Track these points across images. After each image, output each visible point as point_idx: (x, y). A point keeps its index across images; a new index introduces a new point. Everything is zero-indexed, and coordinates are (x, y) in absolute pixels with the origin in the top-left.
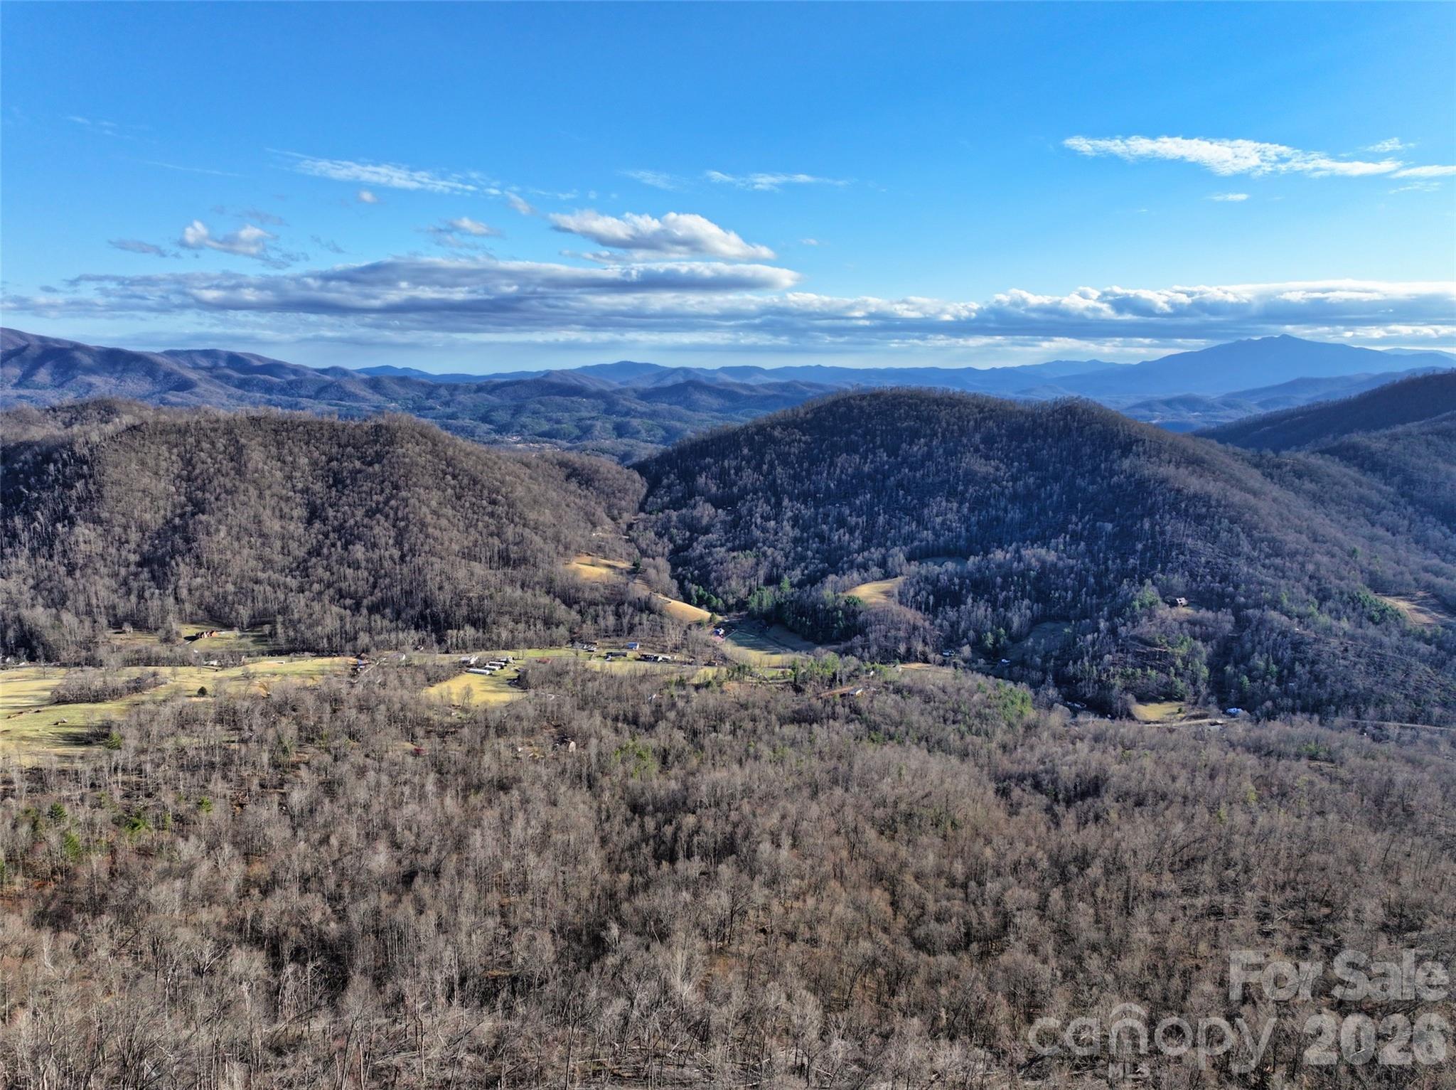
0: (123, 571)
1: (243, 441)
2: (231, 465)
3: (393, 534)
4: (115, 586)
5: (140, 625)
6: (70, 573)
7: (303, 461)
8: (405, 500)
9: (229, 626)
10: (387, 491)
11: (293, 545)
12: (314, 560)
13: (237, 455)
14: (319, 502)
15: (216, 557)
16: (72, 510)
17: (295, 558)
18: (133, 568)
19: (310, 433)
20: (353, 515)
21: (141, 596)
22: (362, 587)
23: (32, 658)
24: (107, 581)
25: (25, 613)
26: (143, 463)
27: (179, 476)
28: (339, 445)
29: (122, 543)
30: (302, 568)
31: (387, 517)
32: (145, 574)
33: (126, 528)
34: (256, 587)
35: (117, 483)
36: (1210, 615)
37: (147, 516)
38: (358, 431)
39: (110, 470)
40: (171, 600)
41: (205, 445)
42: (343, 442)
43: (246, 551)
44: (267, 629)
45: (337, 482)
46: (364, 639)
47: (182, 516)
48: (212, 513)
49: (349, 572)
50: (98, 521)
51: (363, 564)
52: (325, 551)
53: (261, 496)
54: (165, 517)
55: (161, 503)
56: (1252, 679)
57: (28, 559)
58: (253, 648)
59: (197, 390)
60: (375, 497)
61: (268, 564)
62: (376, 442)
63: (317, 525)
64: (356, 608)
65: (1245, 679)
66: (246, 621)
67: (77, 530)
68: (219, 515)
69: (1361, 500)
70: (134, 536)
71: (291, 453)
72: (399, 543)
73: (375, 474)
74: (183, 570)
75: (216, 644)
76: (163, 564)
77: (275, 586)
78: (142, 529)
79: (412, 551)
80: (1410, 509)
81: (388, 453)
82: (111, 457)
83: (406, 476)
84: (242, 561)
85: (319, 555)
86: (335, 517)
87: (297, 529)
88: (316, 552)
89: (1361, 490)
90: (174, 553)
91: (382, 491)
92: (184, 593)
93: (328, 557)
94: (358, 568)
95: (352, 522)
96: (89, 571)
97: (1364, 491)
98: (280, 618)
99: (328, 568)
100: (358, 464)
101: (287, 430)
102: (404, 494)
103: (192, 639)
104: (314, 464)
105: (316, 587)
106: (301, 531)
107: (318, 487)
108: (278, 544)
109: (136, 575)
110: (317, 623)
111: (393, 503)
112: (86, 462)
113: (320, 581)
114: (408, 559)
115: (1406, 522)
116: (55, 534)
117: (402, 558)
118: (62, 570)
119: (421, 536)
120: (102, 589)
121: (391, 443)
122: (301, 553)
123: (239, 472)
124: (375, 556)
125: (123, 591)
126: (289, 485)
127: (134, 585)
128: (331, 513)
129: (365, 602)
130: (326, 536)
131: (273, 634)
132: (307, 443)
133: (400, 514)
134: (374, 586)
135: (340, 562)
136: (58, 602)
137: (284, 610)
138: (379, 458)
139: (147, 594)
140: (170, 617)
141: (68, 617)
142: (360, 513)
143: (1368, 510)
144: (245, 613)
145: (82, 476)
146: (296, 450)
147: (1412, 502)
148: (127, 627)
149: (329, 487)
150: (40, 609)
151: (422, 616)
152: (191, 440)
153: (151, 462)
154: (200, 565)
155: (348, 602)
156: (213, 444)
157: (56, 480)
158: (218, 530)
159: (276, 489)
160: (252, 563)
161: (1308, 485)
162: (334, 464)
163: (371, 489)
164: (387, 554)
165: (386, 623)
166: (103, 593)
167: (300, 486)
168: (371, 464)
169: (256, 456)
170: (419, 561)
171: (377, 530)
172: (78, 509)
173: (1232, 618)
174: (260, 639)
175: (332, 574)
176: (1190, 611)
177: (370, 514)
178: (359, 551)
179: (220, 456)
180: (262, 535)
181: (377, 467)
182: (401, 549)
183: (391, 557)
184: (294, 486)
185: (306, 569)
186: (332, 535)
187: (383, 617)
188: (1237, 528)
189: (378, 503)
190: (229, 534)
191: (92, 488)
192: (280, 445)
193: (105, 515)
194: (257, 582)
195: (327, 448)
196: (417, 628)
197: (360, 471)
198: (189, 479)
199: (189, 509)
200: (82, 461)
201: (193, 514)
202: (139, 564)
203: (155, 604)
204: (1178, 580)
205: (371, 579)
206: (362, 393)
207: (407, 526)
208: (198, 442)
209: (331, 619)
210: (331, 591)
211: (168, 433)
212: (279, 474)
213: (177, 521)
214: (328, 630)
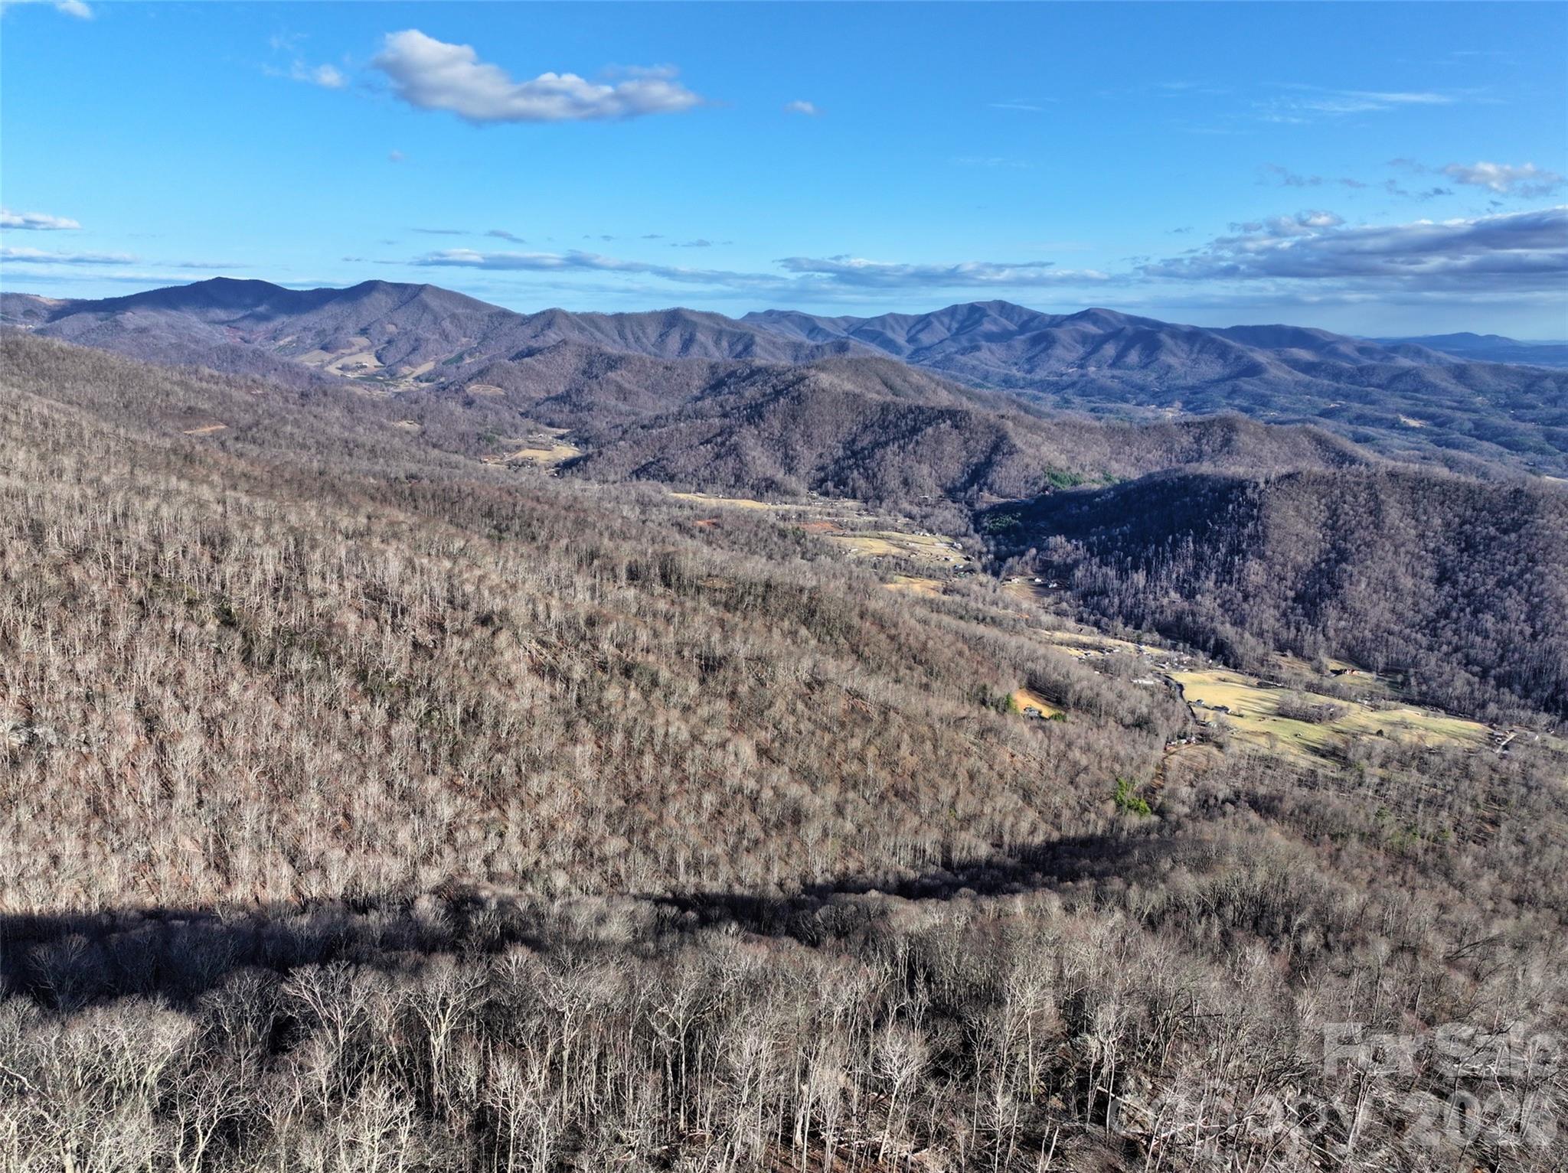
0: (1283, 604)
1: (1382, 497)
2: (1371, 519)
3: (1525, 609)
4: (1278, 616)
5: (1298, 653)
6: (1246, 598)
7: (1437, 521)
8: (1542, 575)
9: (1367, 668)
10: (1522, 563)
11: (1423, 604)
12: (1443, 622)
13: (1376, 511)
14: (1449, 564)
15: (1358, 605)
16: (1244, 546)
17: (1425, 616)
18: (1290, 603)
19: (1446, 493)
20: (1484, 584)
21: (1298, 630)
22: (1490, 657)
23: (1226, 664)
24: (1272, 611)
25: (1219, 627)
26: (1297, 509)
27: (1325, 525)
28: (1474, 509)
29: (1282, 579)
30: (1431, 627)
31: (1520, 589)
32: (1299, 611)
33: (1284, 565)
34: (1391, 638)
35: (1278, 526)
37: (1300, 559)
38: (1495, 495)
39: (1274, 515)
40: (1320, 637)
41: (1349, 498)
42: (1479, 505)
43: (1382, 604)
44: (1400, 678)
45: (1468, 545)
46: (1492, 709)
47: (1327, 561)
48: (1354, 564)
49: (1479, 639)
50: (1261, 556)
51: (1492, 635)
52: (1454, 614)
53: (1396, 553)
54: (1313, 561)
55: (1311, 547)
57: (1216, 583)
58: (1388, 692)
59: (1266, 376)
60: (1509, 568)
61: (1400, 617)
62: (1514, 509)
63: (1447, 588)
64: (1484, 676)
66: (1381, 666)
67: (1248, 564)
68: (1360, 567)
70: (1291, 575)
71: (1425, 512)
72: (1530, 619)
73: (1510, 544)
74: (1331, 613)
75: (1357, 681)
76: (1314, 605)
77: (1407, 639)
78: (1297, 569)
79: (1545, 629)
81: (1526, 522)
82: (1274, 502)
83: (1545, 549)
84: (1379, 612)
85: (1447, 617)
86: (1466, 583)
87: (1428, 588)
88: (1444, 613)
90: (1322, 595)
91: (1516, 563)
92: (1331, 633)
93: (1457, 621)
94: (1487, 637)
95: (1482, 590)
96: (1258, 600)
98: (1412, 671)
99: (1456, 632)
100: (1492, 530)
101: (1423, 489)
102: (1540, 568)
103: (1338, 673)
104: (1447, 524)
105: (1445, 648)
106: (1432, 592)
107: (1450, 549)
108: (1410, 601)
109: (1293, 609)
110: (1448, 684)
111: (1528, 576)
112: (1254, 505)
113: (1449, 643)
114: (1540, 637)
116: (1232, 563)
117: (1534, 636)
118: (1239, 595)
119: (1557, 617)
120: (1269, 617)
121: (1531, 512)
122: (1431, 612)
123: (1377, 527)
124: (1506, 630)
125: (1284, 621)
126: (1421, 544)
127: (1292, 618)
128: (1461, 577)
129: (1493, 672)
130: (1455, 600)
131: (1405, 683)
132: (1442, 503)
133: (1534, 589)
134: (1502, 658)
135: (1469, 629)
136: (1239, 622)
137: (1415, 663)
138: (1516, 526)
139: (1303, 628)
140: (1321, 652)
141: (1247, 635)
142: (1491, 582)
144: (1381, 661)
145: (1252, 517)
146: (1431, 509)
148: (1289, 653)
149: (1462, 551)
150: (1228, 625)
151: (1553, 698)
152: (1338, 492)
153: (1305, 510)
154: (1344, 609)
155: (1476, 669)
156: (1355, 497)
157: (1233, 517)
158: (1359, 581)
159: (1411, 547)
160: (1388, 615)
162: (1467, 527)
163: (1505, 558)
164: (1518, 628)
165: (1515, 698)
166: (1272, 621)
167: (1432, 545)
168: (1506, 532)
169: (1393, 514)
170: (1553, 641)
171: (1508, 603)
172: (1249, 545)
174: (1393, 685)
175: (1460, 638)
177: (1502, 584)
178: (1488, 620)
179: (1362, 510)
180: (1396, 590)
181: (1513, 536)
182: (1533, 627)
183: (1521, 632)
184: (1426, 545)
185: (1435, 629)
186: (1460, 600)
187: (1512, 692)
189: (1511, 574)
190: (1368, 584)
191: (1260, 528)
192: (1415, 502)
193: (1269, 553)
194: (1390, 633)
195: (1460, 510)
196: (1547, 710)
197: (1494, 538)
198: (1332, 529)
199: (1333, 556)
200: (1252, 504)
201: (1337, 562)
202: (1294, 600)
203: (1309, 639)
205: (1500, 651)
206: (1444, 384)
207: (1541, 602)
208: (1343, 494)
209: (1461, 682)
210: (1459, 655)
211: (1319, 484)
212: (1413, 532)
213: (1323, 565)
214: (1457, 692)
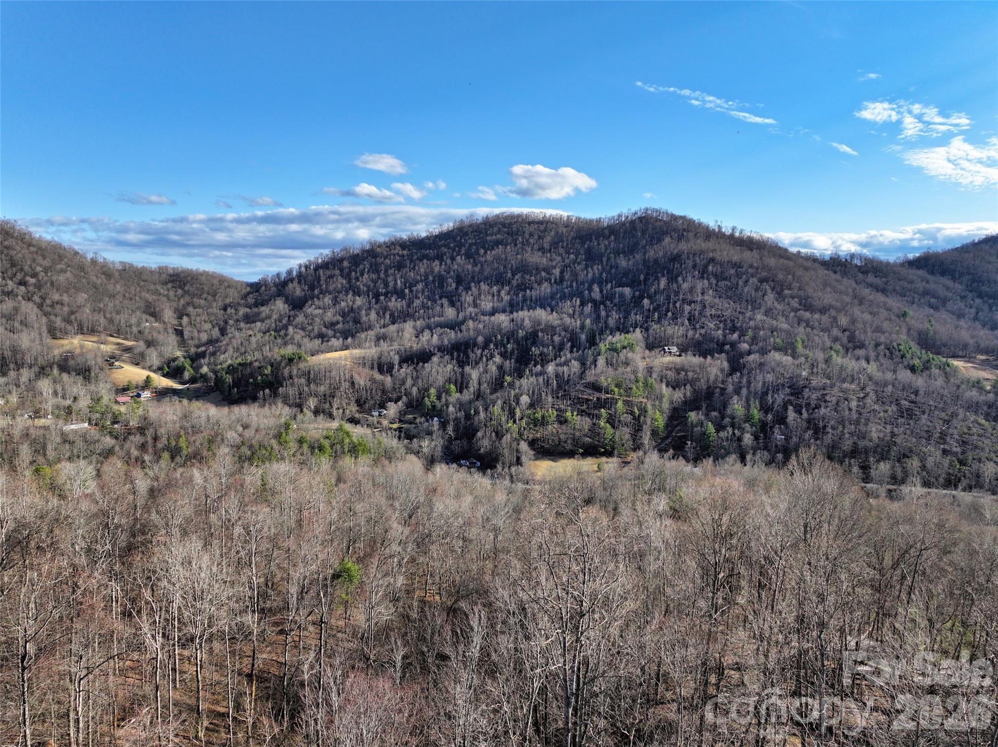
36: (697, 360)
56: (720, 428)
65: (711, 428)
69: (926, 293)
80: (978, 301)
89: (927, 286)
97: (932, 286)
115: (973, 310)
143: (933, 300)
147: (980, 295)
161: (871, 278)
173: (726, 365)
176: (678, 360)
188: (766, 286)
204: (677, 331)
